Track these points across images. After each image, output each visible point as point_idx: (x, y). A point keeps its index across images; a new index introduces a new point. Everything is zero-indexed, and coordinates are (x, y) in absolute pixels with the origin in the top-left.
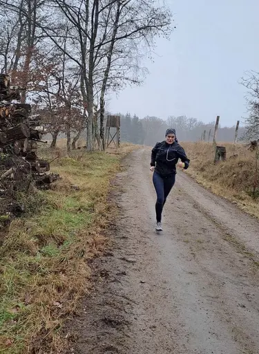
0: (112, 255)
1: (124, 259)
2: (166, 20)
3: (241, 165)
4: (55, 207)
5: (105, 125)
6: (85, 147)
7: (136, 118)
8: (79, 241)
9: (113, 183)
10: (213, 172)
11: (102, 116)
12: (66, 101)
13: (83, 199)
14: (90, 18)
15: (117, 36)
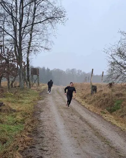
0: (34, 147)
1: (41, 149)
2: (63, 15)
3: (105, 95)
5: (30, 74)
6: (19, 86)
7: (48, 70)
8: (16, 141)
9: (35, 107)
10: (90, 99)
11: (28, 69)
12: (5, 59)
13: (18, 117)
14: (18, 11)
15: (35, 22)
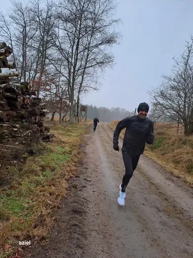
0: (79, 177)
1: (85, 179)
2: (111, 60)
4: (52, 151)
5: (79, 110)
6: (69, 121)
7: (95, 108)
8: (63, 169)
9: (82, 140)
11: (78, 106)
12: (59, 97)
13: (66, 148)
14: (74, 56)
15: (87, 66)
